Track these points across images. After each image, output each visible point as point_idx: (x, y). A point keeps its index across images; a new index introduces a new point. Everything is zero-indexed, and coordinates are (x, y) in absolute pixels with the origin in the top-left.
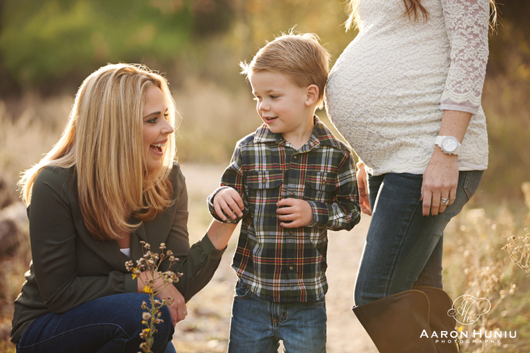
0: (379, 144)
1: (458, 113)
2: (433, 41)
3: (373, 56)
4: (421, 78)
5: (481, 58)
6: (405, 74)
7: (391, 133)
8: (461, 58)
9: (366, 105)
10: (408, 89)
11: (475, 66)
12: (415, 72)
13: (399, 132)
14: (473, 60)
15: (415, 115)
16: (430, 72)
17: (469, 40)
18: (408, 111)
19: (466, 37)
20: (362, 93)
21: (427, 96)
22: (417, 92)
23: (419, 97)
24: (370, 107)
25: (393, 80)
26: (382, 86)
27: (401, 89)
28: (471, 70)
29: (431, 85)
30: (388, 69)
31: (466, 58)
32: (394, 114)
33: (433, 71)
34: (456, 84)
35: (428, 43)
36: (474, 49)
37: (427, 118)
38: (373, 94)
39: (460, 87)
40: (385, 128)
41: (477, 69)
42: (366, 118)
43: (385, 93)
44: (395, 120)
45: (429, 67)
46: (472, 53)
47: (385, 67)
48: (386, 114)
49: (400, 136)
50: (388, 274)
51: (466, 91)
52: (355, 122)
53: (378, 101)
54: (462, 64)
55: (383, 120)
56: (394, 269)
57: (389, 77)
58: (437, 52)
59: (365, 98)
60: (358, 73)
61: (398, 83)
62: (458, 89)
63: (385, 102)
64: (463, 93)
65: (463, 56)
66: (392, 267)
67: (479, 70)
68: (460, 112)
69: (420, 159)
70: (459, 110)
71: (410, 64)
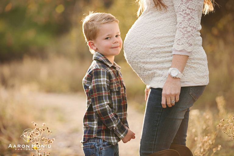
0: (145, 72)
1: (179, 56)
2: (169, 19)
3: (141, 27)
4: (163, 38)
5: (192, 26)
6: (154, 36)
7: (149, 68)
8: (180, 27)
9: (136, 53)
10: (156, 44)
11: (188, 30)
12: (160, 35)
13: (153, 67)
14: (187, 28)
15: (161, 58)
16: (168, 35)
17: (184, 17)
18: (157, 56)
19: (183, 16)
20: (134, 46)
21: (166, 48)
22: (161, 46)
23: (162, 48)
24: (138, 54)
25: (149, 40)
26: (143, 43)
27: (153, 44)
28: (186, 33)
29: (168, 42)
30: (147, 34)
31: (182, 27)
32: (150, 57)
33: (169, 35)
34: (178, 41)
35: (167, 20)
36: (187, 21)
37: (166, 60)
38: (139, 47)
39: (179, 42)
40: (147, 65)
41: (189, 32)
42: (137, 60)
43: (145, 46)
44: (151, 60)
45: (167, 32)
46: (186, 24)
47: (145, 33)
48: (146, 57)
49: (153, 69)
50: (153, 141)
51: (183, 44)
52: (133, 61)
53: (142, 51)
54: (180, 30)
55: (145, 60)
56: (156, 138)
57: (147, 38)
58: (172, 24)
59: (136, 49)
60: (133, 36)
61: (151, 41)
62: (179, 43)
63: (145, 51)
64: (181, 45)
65: (181, 26)
66: (155, 137)
67: (191, 32)
68: (180, 55)
69: (163, 81)
70: (180, 54)
71: (158, 31)
